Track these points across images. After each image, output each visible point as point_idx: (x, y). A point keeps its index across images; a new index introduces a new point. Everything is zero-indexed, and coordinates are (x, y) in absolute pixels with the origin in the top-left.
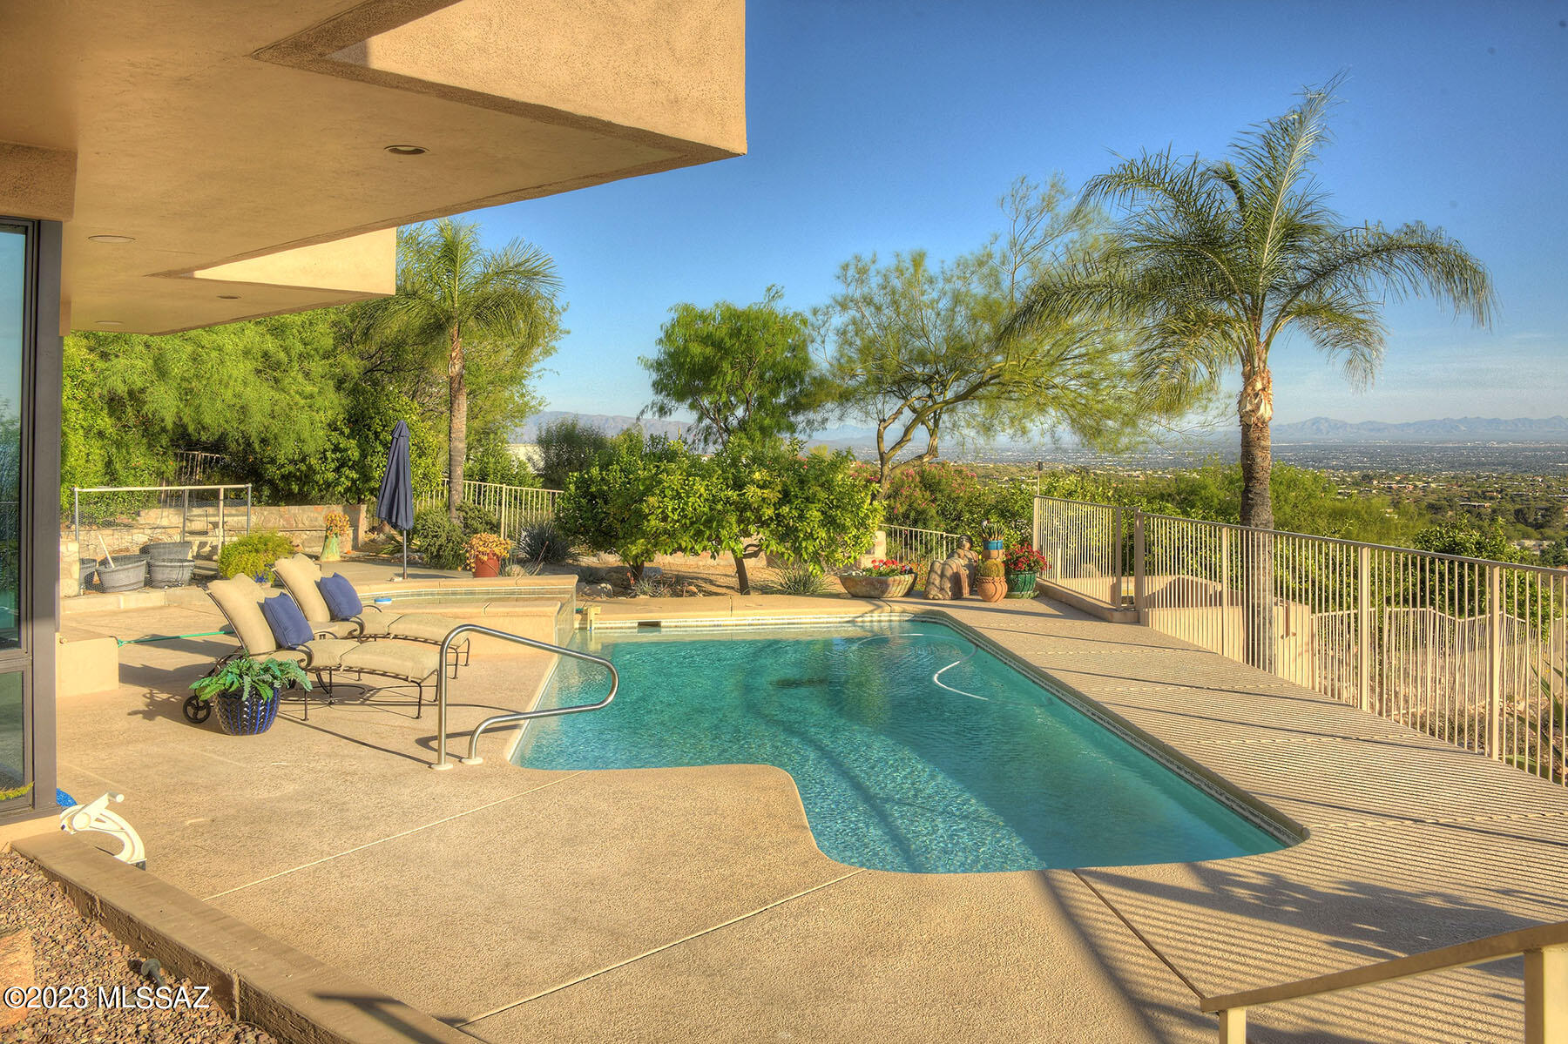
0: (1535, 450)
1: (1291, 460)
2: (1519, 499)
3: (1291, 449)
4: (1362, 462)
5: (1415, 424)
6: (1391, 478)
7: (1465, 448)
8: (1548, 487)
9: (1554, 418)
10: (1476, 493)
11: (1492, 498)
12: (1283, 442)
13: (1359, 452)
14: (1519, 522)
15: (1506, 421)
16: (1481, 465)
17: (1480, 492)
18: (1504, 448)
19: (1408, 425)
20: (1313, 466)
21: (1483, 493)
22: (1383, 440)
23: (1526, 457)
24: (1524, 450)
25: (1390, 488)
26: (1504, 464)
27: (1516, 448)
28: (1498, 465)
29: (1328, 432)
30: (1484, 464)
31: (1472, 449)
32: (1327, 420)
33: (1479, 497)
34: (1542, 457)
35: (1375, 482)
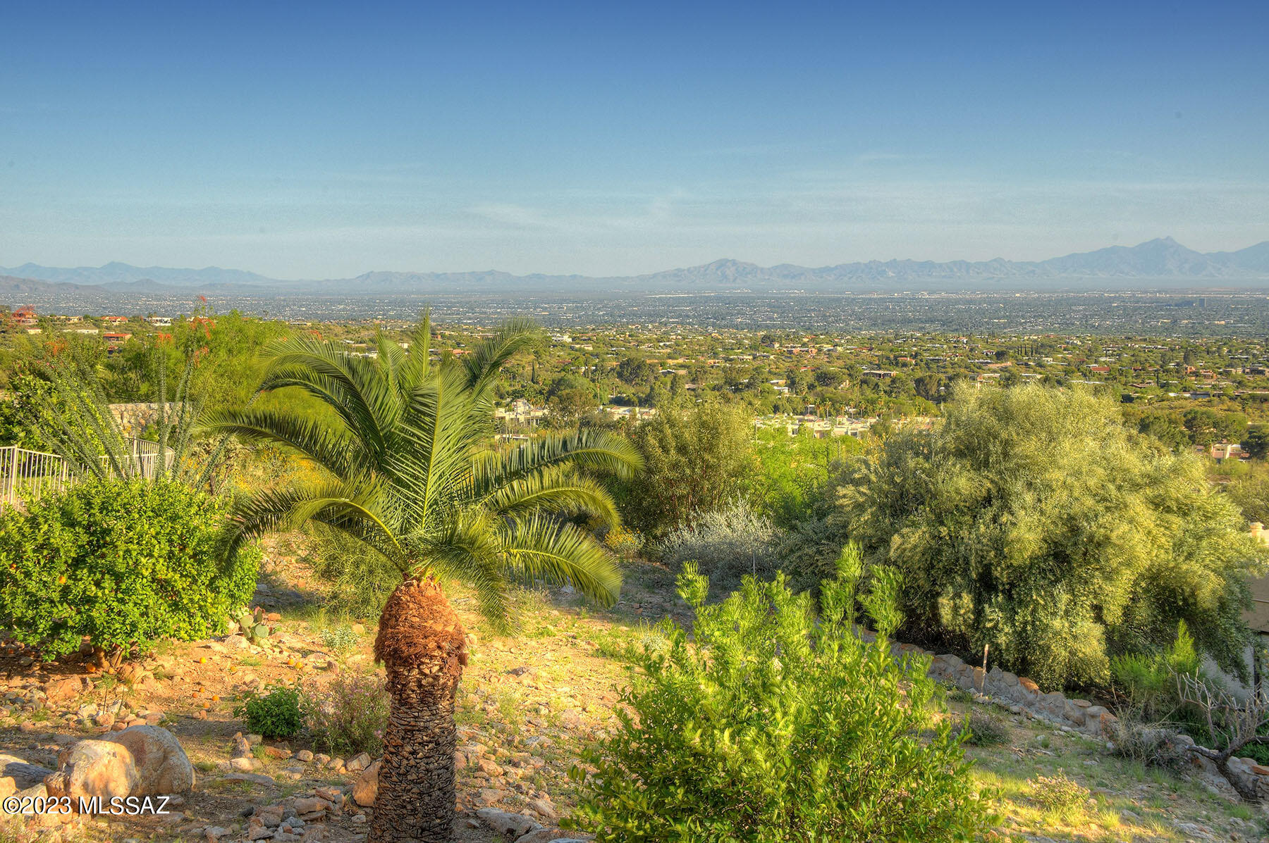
0: (970, 302)
1: (688, 317)
2: (935, 366)
3: (691, 302)
4: (771, 319)
5: (836, 267)
6: (797, 338)
7: (892, 300)
8: (971, 350)
9: (995, 260)
10: (888, 358)
11: (905, 365)
12: (682, 293)
13: (769, 305)
14: (919, 394)
15: (940, 265)
16: (906, 321)
17: (892, 357)
18: (935, 300)
19: (827, 270)
20: (714, 325)
21: (896, 358)
22: (798, 289)
23: (959, 311)
24: (957, 302)
25: (791, 352)
26: (932, 321)
27: (949, 300)
28: (926, 322)
29: (735, 280)
30: (910, 321)
31: (902, 300)
32: (734, 263)
33: (891, 363)
34: (977, 312)
35: (777, 345)
